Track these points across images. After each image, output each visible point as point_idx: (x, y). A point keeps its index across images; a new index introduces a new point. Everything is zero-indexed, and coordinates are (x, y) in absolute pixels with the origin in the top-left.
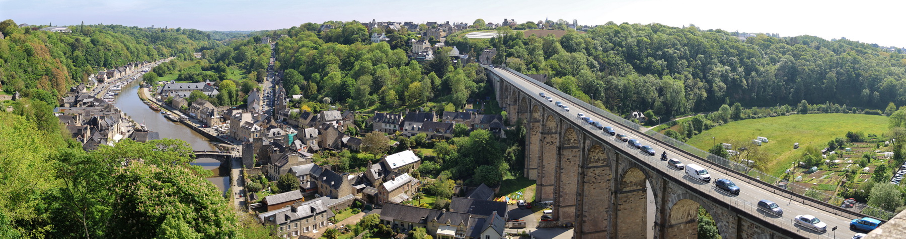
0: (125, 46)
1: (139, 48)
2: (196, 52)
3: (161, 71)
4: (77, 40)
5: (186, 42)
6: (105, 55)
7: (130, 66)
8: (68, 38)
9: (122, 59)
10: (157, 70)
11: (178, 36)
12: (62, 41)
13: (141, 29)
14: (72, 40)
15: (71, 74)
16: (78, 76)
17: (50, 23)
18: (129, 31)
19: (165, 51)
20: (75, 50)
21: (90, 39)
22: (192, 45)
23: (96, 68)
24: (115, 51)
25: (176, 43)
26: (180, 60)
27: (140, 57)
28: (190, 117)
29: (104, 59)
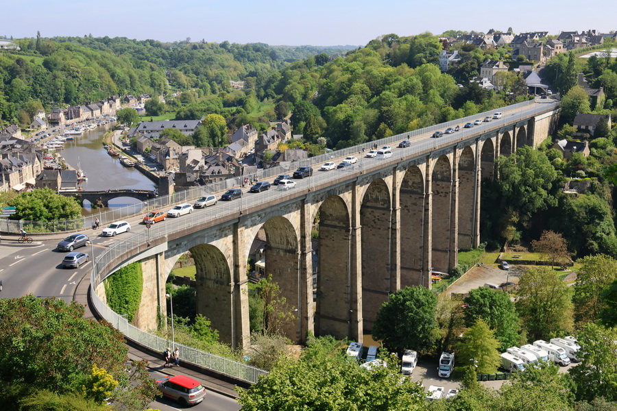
0: (109, 72)
1: (136, 76)
3: (154, 108)
4: (20, 61)
5: (226, 64)
6: (66, 84)
7: (111, 101)
9: (98, 91)
10: (149, 106)
11: (214, 56)
13: (158, 45)
18: (134, 48)
19: (183, 78)
20: (15, 77)
21: (44, 60)
22: (235, 69)
23: (52, 104)
24: (85, 79)
25: (208, 66)
26: (202, 92)
27: (135, 88)
28: (149, 160)
29: (64, 91)
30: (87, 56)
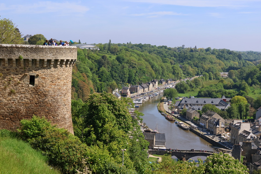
0: (150, 64)
1: (165, 68)
2: (224, 71)
3: (182, 88)
4: (103, 57)
5: (213, 61)
6: (129, 72)
7: (153, 83)
8: (95, 55)
9: (146, 76)
10: (179, 87)
11: (206, 56)
12: (89, 58)
13: (170, 49)
14: (99, 58)
15: (96, 88)
16: (102, 90)
17: (79, 41)
18: (157, 51)
19: (191, 70)
20: (101, 67)
21: (117, 57)
22: (220, 65)
23: (121, 83)
24: (139, 69)
25: (203, 62)
26: (205, 79)
27: (164, 75)
28: (199, 126)
29: (128, 76)
30: (138, 55)
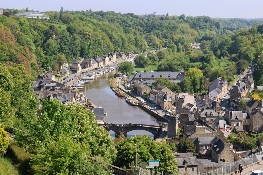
0: (108, 35)
1: (126, 39)
2: (197, 42)
3: (141, 62)
4: (51, 27)
5: (185, 31)
6: (82, 44)
7: (110, 56)
8: (42, 25)
9: (101, 49)
10: (138, 60)
11: (176, 25)
12: (35, 29)
13: (136, 17)
14: (46, 28)
15: (41, 63)
16: (48, 64)
17: (27, 8)
18: (121, 19)
19: (157, 41)
20: (49, 39)
21: (68, 27)
22: (192, 35)
23: (72, 57)
24: (94, 41)
25: (173, 32)
26: (172, 51)
27: (125, 47)
28: (148, 101)
29: (80, 48)
30: (94, 24)
